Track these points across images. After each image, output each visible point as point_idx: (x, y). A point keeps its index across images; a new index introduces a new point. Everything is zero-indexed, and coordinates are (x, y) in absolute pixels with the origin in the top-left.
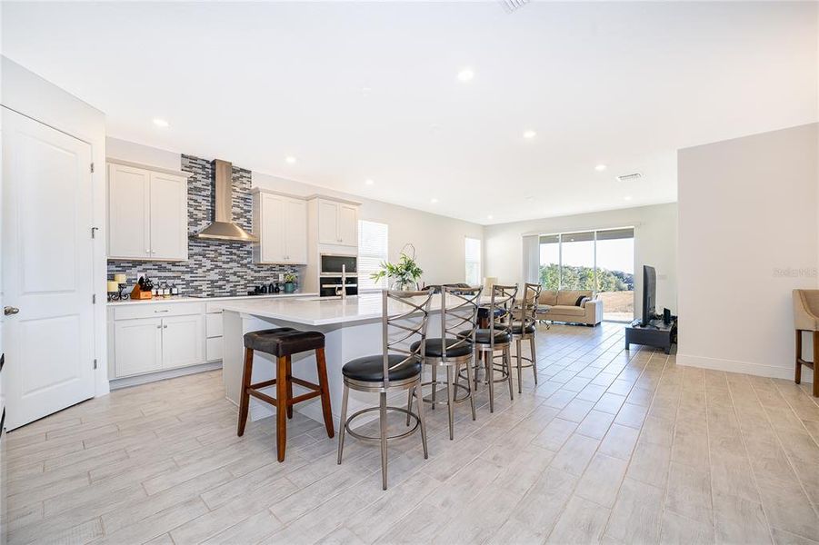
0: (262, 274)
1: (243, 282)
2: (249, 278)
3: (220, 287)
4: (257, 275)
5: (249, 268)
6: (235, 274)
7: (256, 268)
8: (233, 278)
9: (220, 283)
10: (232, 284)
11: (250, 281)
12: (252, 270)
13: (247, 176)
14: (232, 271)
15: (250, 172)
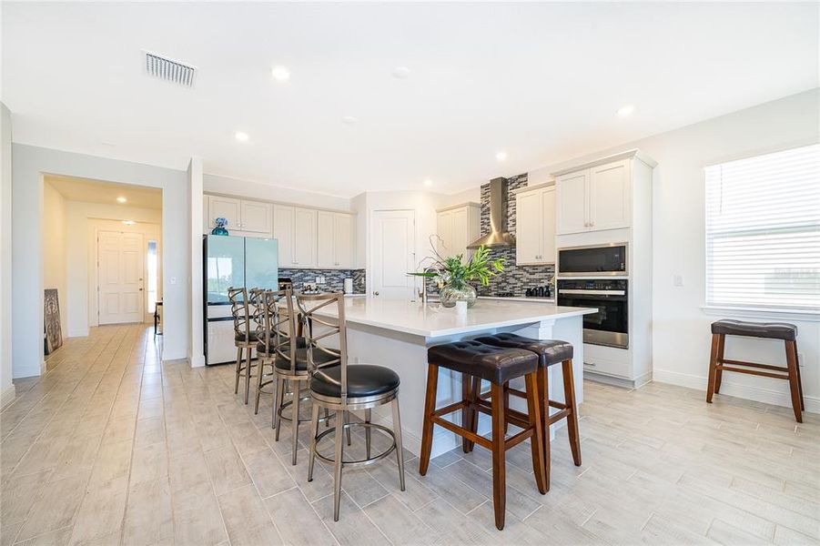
0: (537, 276)
1: (519, 284)
2: (525, 280)
3: (503, 289)
4: (532, 277)
5: (525, 270)
6: (513, 276)
7: (531, 271)
8: (512, 280)
9: (503, 284)
10: (511, 286)
11: (526, 284)
12: (528, 272)
13: (524, 179)
14: (511, 274)
15: (526, 175)
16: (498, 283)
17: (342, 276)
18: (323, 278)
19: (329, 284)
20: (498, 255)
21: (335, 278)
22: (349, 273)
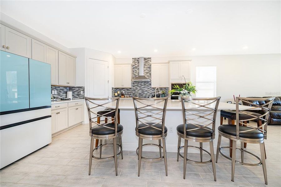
3: (142, 95)
8: (145, 92)
10: (145, 94)
11: (151, 93)
12: (151, 90)
13: (150, 59)
14: (145, 90)
15: (151, 58)
16: (140, 93)
17: (65, 90)
18: (56, 91)
19: (59, 94)
20: (140, 83)
21: (62, 91)
22: (68, 88)
